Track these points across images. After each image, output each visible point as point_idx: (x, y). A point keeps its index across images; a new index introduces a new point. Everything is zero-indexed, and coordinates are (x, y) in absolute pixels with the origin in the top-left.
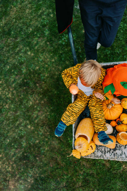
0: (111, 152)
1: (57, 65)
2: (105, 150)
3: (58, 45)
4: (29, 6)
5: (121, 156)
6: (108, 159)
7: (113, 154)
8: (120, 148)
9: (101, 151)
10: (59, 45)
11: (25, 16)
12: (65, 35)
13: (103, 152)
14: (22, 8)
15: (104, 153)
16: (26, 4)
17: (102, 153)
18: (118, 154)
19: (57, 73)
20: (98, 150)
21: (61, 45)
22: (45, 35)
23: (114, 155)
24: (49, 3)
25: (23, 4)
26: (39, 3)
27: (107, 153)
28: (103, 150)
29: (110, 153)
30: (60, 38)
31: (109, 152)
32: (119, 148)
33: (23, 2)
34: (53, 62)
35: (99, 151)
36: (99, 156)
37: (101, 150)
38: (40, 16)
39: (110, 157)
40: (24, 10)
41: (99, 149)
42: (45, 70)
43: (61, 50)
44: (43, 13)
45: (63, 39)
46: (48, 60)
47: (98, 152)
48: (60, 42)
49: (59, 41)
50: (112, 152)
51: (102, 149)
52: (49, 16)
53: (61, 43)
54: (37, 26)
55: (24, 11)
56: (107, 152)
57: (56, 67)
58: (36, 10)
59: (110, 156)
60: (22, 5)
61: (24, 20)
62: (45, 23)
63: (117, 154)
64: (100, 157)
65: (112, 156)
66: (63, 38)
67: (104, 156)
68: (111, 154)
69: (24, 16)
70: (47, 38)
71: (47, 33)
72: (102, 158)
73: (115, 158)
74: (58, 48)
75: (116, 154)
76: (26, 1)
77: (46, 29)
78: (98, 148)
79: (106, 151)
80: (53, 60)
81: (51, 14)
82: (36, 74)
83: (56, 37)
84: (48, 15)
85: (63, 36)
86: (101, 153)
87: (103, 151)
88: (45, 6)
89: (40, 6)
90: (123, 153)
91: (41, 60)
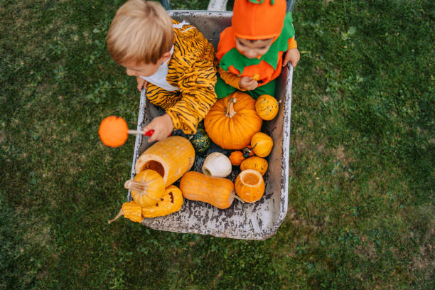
0: (220, 219)
1: (74, 151)
2: (207, 215)
3: (82, 104)
4: (26, 12)
5: (241, 228)
6: (211, 234)
7: (223, 223)
8: (243, 210)
9: (197, 216)
10: (86, 104)
11: (11, 32)
12: (101, 83)
13: (202, 219)
14: (7, 16)
15: (204, 221)
16: (18, 8)
17: (199, 220)
18: (235, 224)
19: (72, 171)
20: (191, 213)
21: (91, 103)
22: (54, 80)
23: (226, 225)
24: (71, 12)
25: (11, 7)
26: (49, 10)
27: (209, 222)
28: (203, 214)
29: (217, 221)
30: (89, 88)
31: (215, 220)
32: (240, 211)
33: (10, 3)
34: (67, 142)
35: (192, 216)
36: (190, 226)
37: (197, 214)
38: (49, 36)
39: (217, 230)
40: (12, 19)
41: (193, 211)
42: (43, 161)
43: (90, 117)
44: (57, 31)
45: (96, 92)
46: (55, 137)
47: (189, 217)
48: (90, 96)
49: (87, 94)
50: (224, 220)
51: (200, 212)
52: (70, 38)
53: (91, 100)
54: (38, 58)
55: (10, 21)
56: (212, 220)
57: (72, 154)
58: (39, 23)
59: (217, 227)
60: (9, 8)
61: (8, 41)
62: (59, 52)
63: (232, 223)
64: (191, 228)
65: (220, 228)
66: (96, 88)
67: (202, 227)
68: (218, 223)
69: (9, 34)
70: (60, 85)
71: (60, 73)
72: (196, 231)
73: (227, 231)
74: (83, 110)
75: (230, 224)
76: (20, 1)
77: (60, 66)
78: (192, 209)
79: (210, 216)
80: (68, 139)
81: (75, 34)
82: (19, 170)
83: (80, 86)
84: (67, 36)
85: (96, 85)
86: (196, 219)
87: (202, 217)
88: (62, 16)
89: (51, 15)
90: (248, 221)
91: (35, 136)
